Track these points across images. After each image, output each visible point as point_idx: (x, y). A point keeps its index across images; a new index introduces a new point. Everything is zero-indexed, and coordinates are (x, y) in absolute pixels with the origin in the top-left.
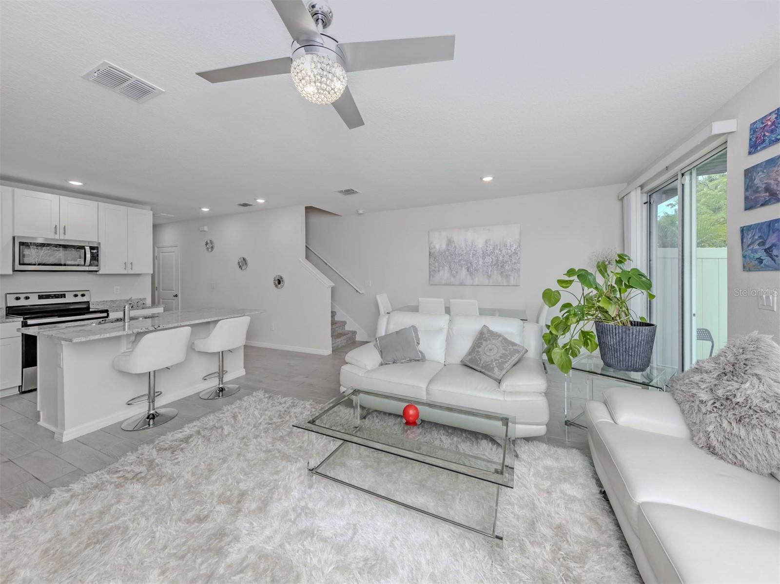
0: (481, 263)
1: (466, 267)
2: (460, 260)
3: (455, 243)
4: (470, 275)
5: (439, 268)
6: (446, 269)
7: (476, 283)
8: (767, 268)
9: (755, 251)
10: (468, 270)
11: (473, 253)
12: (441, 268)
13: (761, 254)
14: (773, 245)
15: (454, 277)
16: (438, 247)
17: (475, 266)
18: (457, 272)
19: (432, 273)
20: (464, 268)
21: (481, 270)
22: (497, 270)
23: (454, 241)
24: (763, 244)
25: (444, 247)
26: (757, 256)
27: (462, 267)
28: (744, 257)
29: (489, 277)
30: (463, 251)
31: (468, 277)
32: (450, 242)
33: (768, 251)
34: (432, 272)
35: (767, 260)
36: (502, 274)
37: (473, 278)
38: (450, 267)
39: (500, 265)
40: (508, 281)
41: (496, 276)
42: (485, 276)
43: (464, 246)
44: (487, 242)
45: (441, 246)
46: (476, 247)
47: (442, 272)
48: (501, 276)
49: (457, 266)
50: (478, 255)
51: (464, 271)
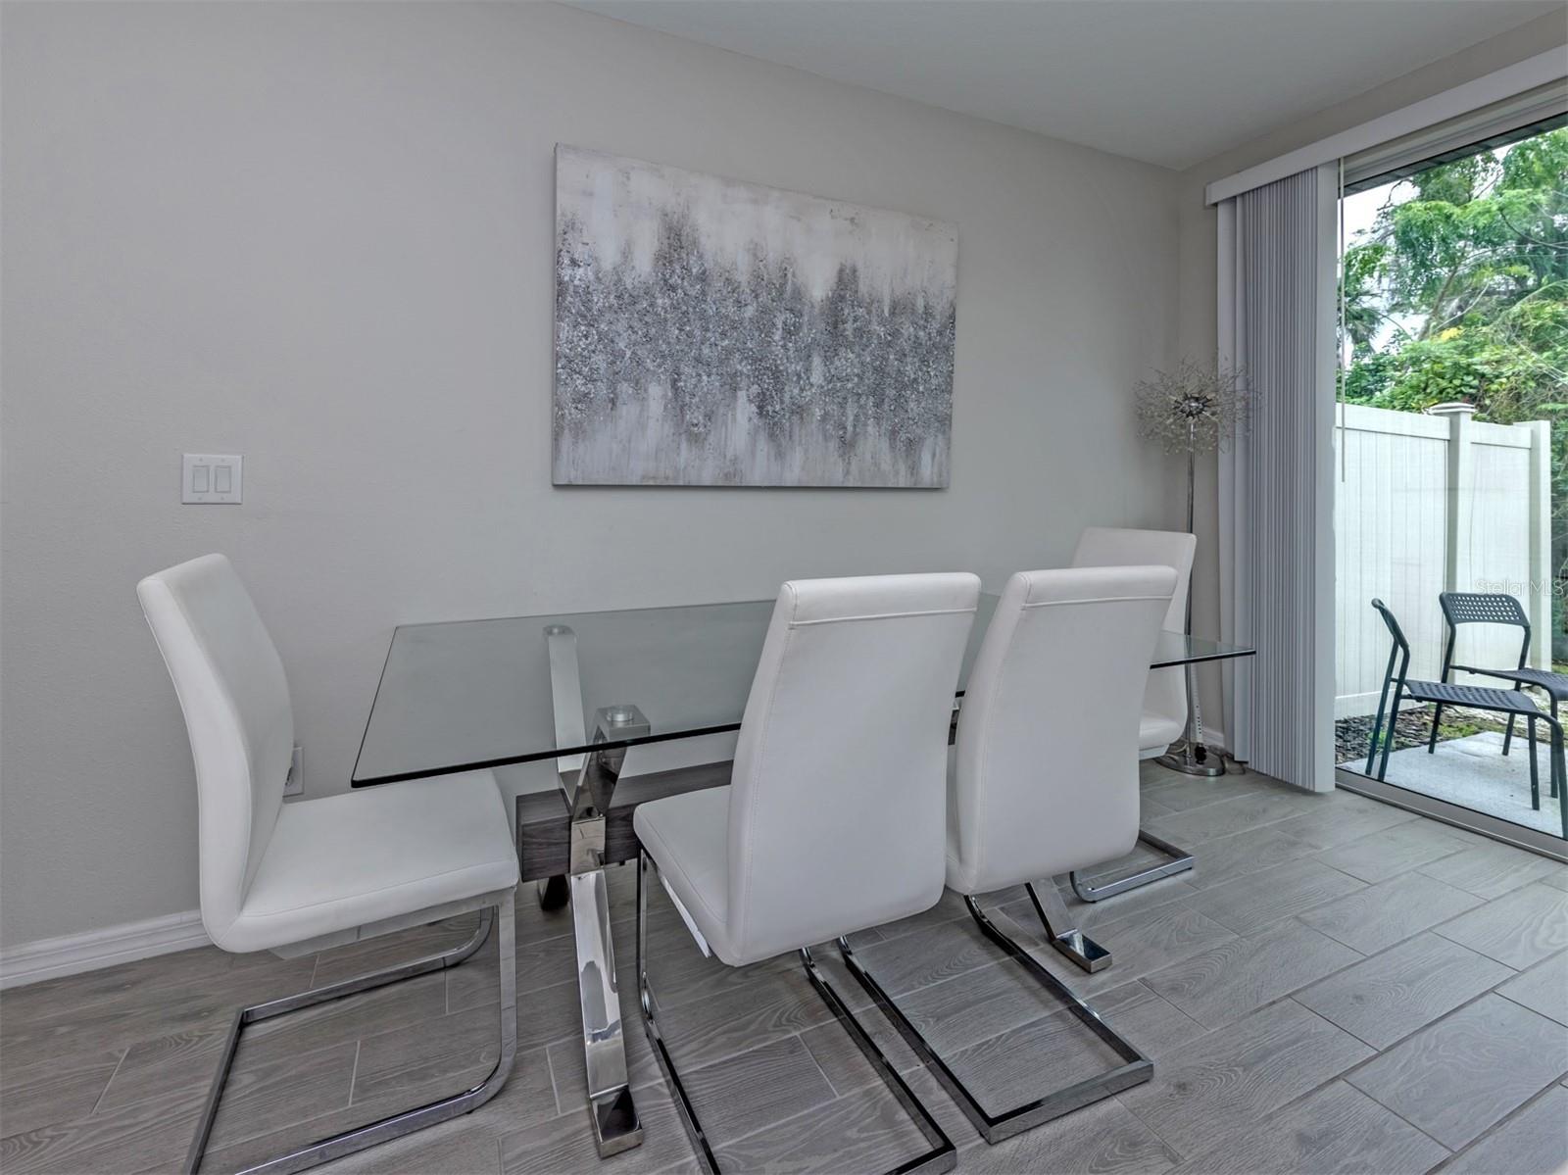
0: (817, 378)
1: (755, 389)
2: (729, 352)
3: (702, 258)
4: (772, 436)
5: (613, 386)
6: (657, 393)
7: (793, 477)
10: (761, 408)
11: (785, 323)
12: (625, 388)
15: (696, 439)
16: (609, 257)
17: (796, 391)
18: (709, 417)
19: (571, 412)
20: (742, 395)
21: (818, 413)
22: (878, 419)
23: (695, 243)
25: (644, 264)
27: (734, 389)
29: (847, 445)
30: (740, 304)
31: (763, 446)
32: (676, 242)
34: (574, 408)
36: (893, 434)
37: (780, 455)
38: (674, 382)
39: (891, 393)
40: (914, 469)
41: (874, 444)
42: (833, 445)
43: (743, 277)
44: (846, 280)
45: (626, 254)
46: (798, 294)
47: (628, 411)
48: (892, 447)
49: (710, 383)
50: (806, 335)
51: (744, 410)
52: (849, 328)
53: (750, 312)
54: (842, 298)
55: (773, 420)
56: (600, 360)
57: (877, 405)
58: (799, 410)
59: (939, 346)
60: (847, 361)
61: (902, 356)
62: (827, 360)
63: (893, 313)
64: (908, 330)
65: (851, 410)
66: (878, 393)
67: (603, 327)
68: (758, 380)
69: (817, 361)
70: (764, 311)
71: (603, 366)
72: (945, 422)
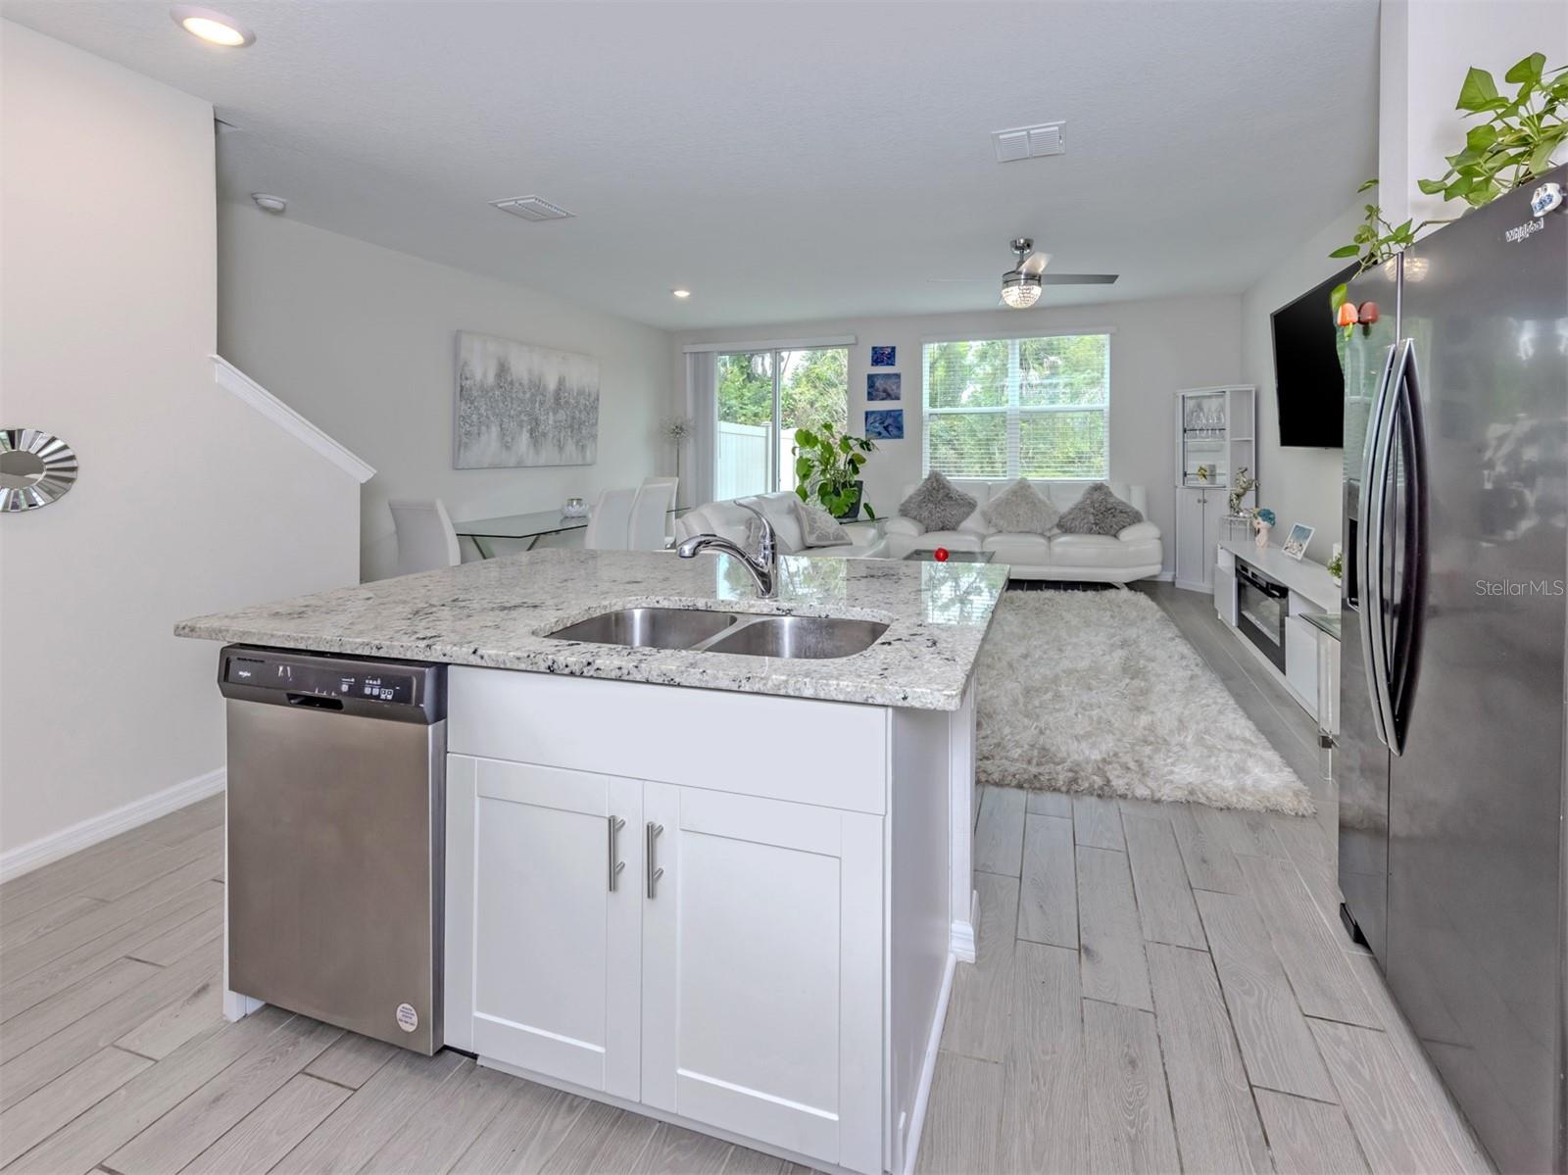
0: (551, 421)
1: (529, 427)
2: (520, 413)
3: (511, 375)
4: (535, 446)
5: (479, 428)
6: (495, 430)
7: (542, 462)
8: (884, 437)
9: (876, 428)
10: (531, 434)
11: (540, 400)
12: (484, 428)
13: (880, 429)
14: (889, 425)
15: (508, 448)
16: (478, 376)
17: (543, 427)
18: (513, 439)
19: (464, 439)
20: (525, 429)
21: (551, 435)
22: (572, 437)
23: (509, 369)
24: (883, 423)
25: (491, 379)
26: (877, 430)
27: (522, 427)
28: (867, 430)
29: (561, 448)
30: (524, 393)
31: (531, 450)
32: (503, 370)
33: (886, 428)
34: (463, 436)
35: (884, 433)
36: (577, 442)
37: (537, 452)
38: (501, 425)
39: (576, 426)
40: (584, 457)
41: (570, 447)
42: (556, 447)
43: (525, 382)
44: (561, 382)
45: (485, 375)
46: (545, 388)
47: (484, 438)
48: (576, 448)
49: (513, 425)
50: (547, 406)
51: (525, 437)
52: (562, 401)
53: (528, 395)
54: (560, 389)
55: (536, 437)
56: (475, 417)
57: (572, 432)
58: (544, 435)
59: (593, 407)
60: (561, 415)
61: (580, 412)
62: (555, 414)
63: (578, 394)
64: (582, 401)
65: (562, 435)
66: (571, 426)
67: (476, 404)
68: (530, 423)
69: (551, 414)
70: (533, 395)
71: (475, 420)
72: (594, 437)
